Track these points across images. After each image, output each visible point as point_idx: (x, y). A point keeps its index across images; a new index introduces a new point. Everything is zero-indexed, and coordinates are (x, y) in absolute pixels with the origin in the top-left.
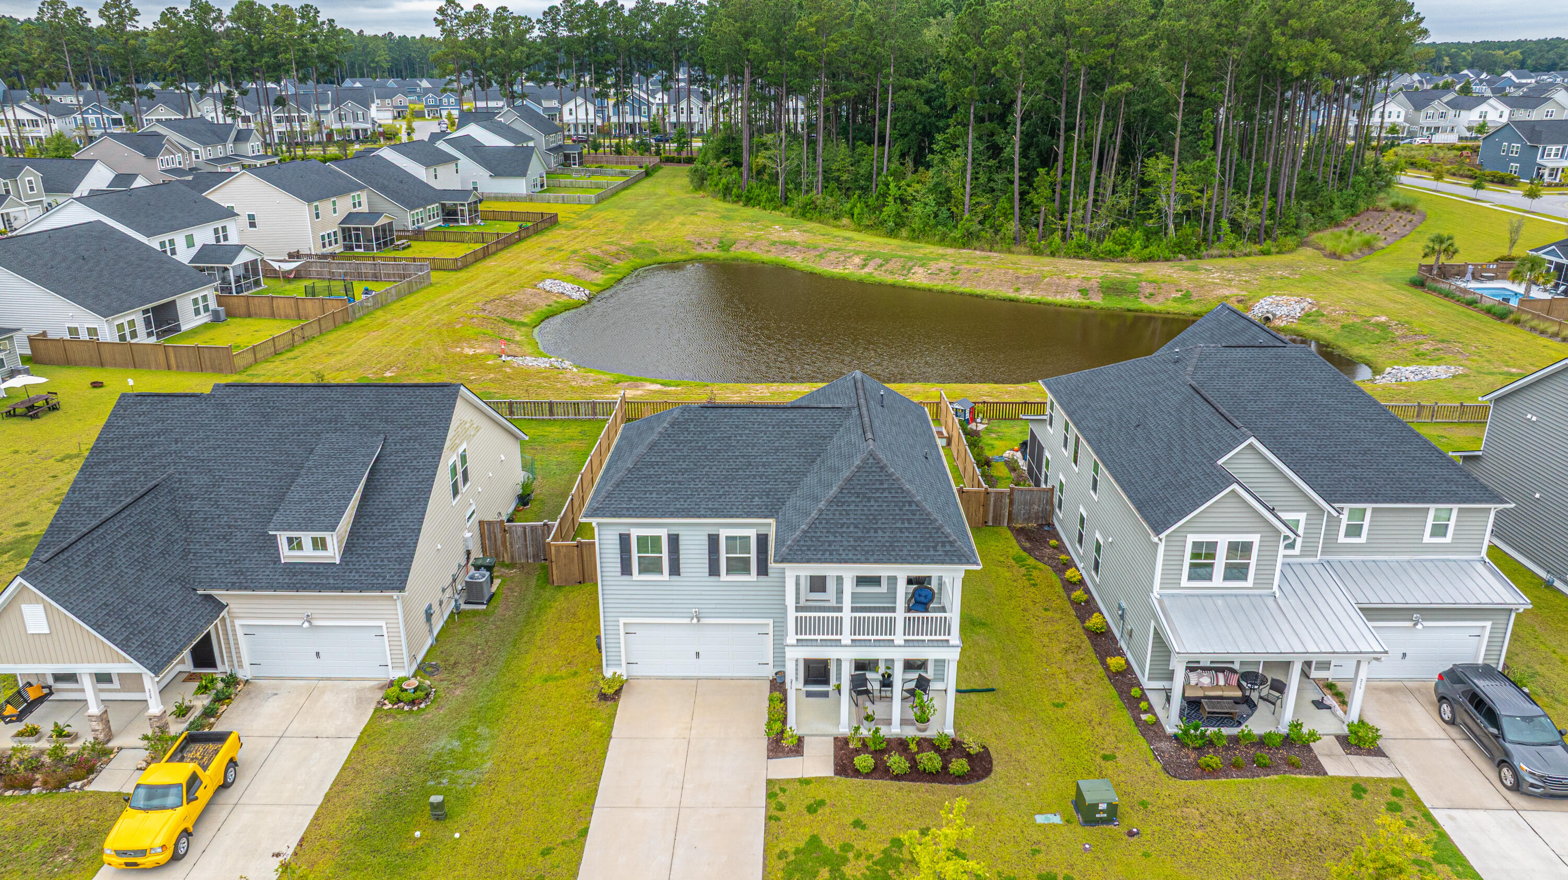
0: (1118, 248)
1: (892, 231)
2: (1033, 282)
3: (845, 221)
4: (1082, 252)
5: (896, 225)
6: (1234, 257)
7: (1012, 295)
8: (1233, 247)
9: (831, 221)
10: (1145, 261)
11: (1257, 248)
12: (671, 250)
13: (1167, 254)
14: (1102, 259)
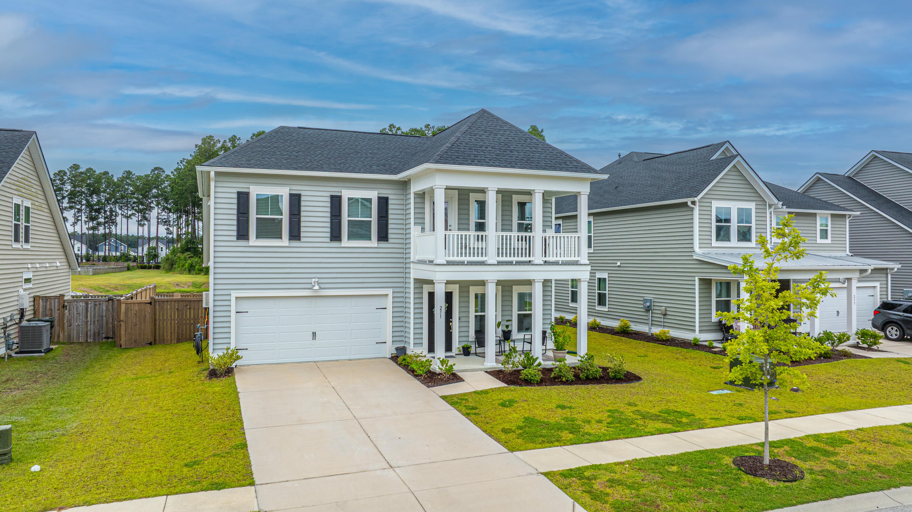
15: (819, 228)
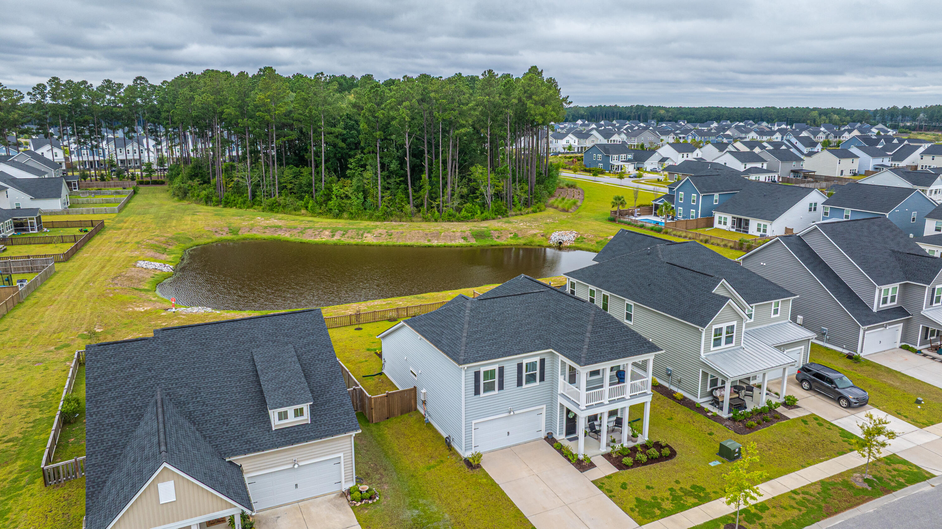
0: (470, 215)
1: (338, 215)
2: (437, 235)
3: (303, 211)
4: (451, 218)
5: (340, 211)
6: (522, 215)
7: (427, 243)
8: (520, 210)
9: (294, 212)
10: (484, 220)
11: (530, 209)
12: (200, 237)
13: (494, 216)
14: (462, 221)
15: (773, 308)
